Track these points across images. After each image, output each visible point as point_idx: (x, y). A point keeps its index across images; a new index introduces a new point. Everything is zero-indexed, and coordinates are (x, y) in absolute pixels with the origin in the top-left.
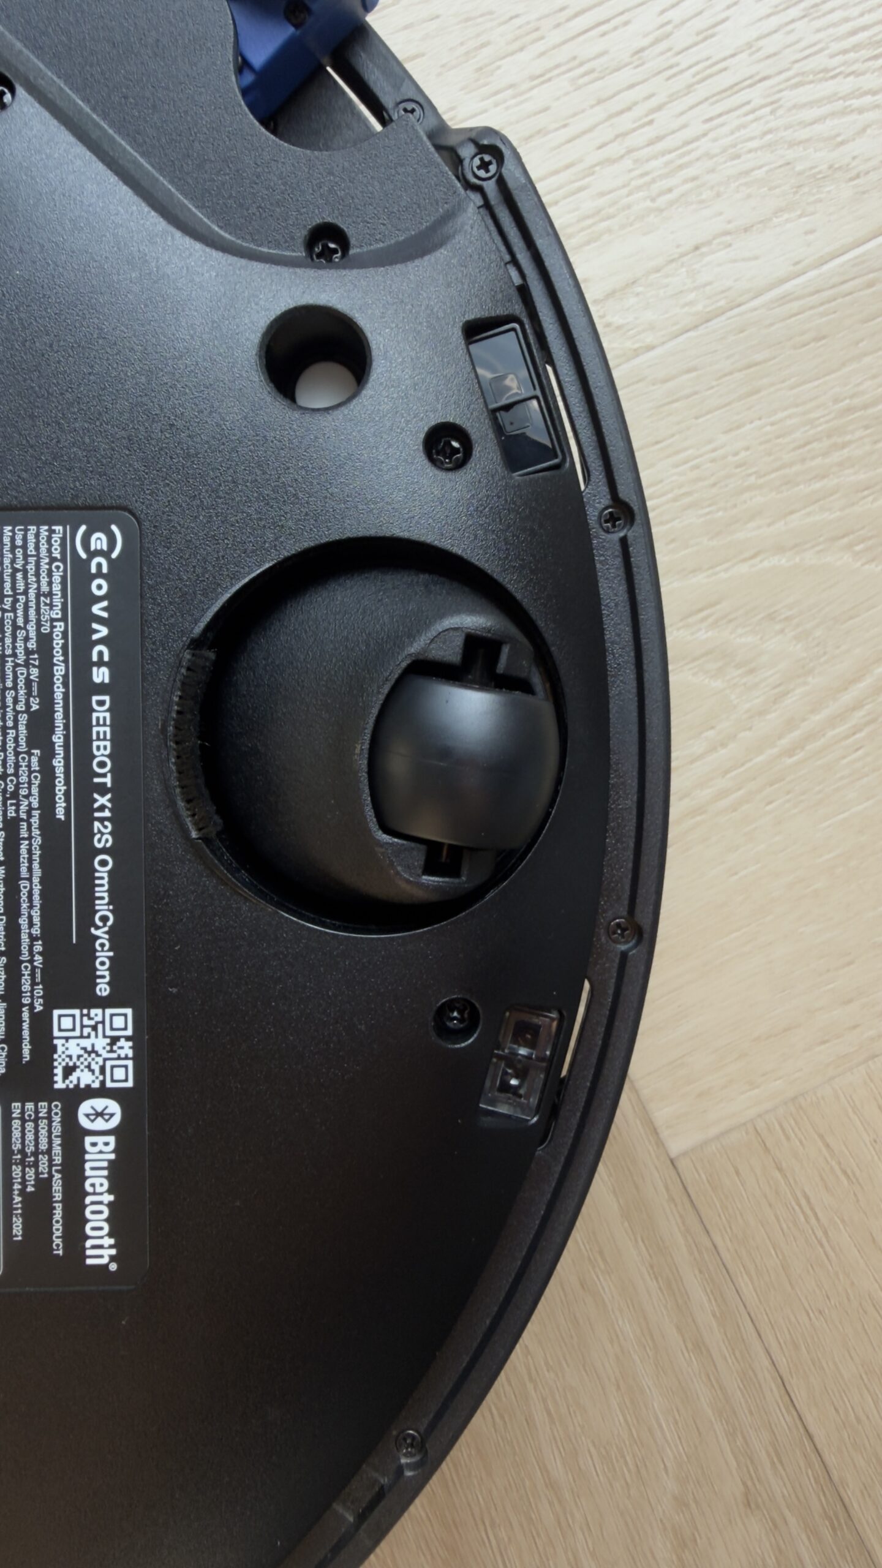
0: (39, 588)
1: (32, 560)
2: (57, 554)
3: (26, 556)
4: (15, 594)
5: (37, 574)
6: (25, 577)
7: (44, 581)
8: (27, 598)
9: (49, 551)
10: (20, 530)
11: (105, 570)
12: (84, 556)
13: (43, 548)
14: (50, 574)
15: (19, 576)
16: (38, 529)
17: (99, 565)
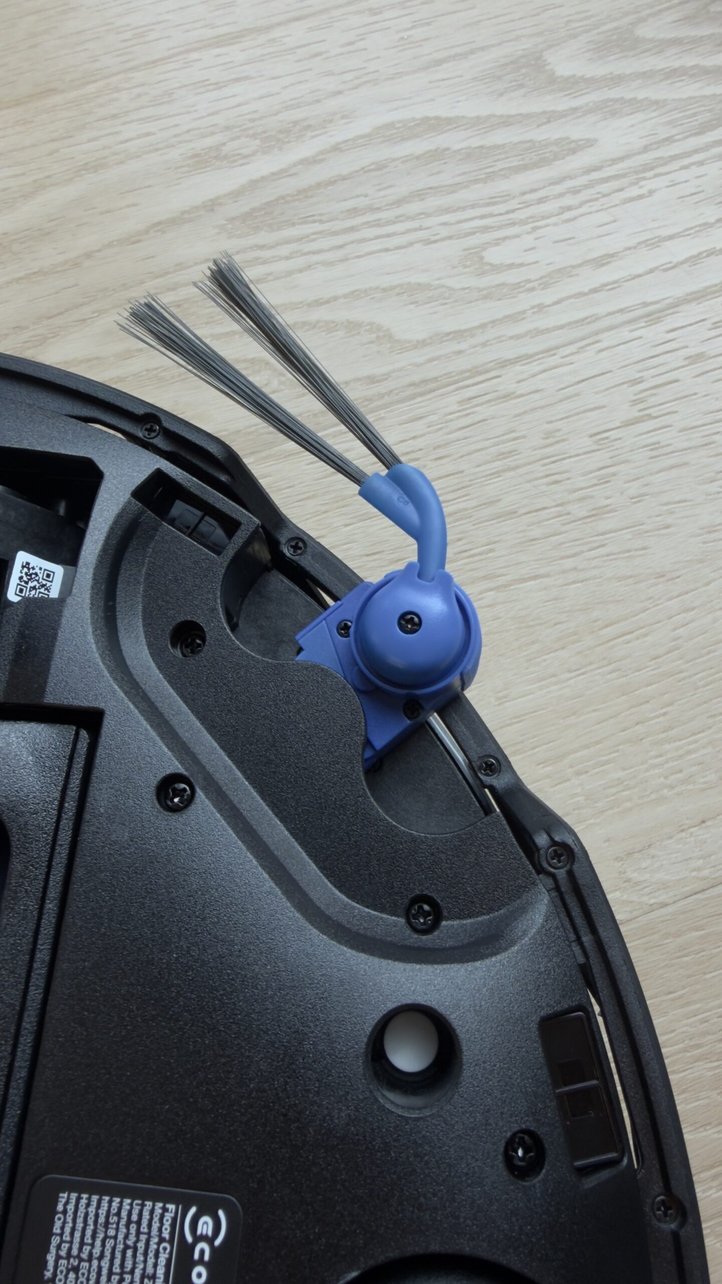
0: (144, 1269)
1: (143, 1238)
2: (166, 1235)
3: (138, 1233)
4: (122, 1273)
5: (146, 1254)
6: (134, 1256)
7: (151, 1261)
8: (132, 1278)
9: (160, 1230)
10: (137, 1205)
11: (207, 1257)
12: (189, 1239)
13: (156, 1225)
14: (157, 1256)
15: (129, 1253)
16: (154, 1206)
17: (202, 1252)
